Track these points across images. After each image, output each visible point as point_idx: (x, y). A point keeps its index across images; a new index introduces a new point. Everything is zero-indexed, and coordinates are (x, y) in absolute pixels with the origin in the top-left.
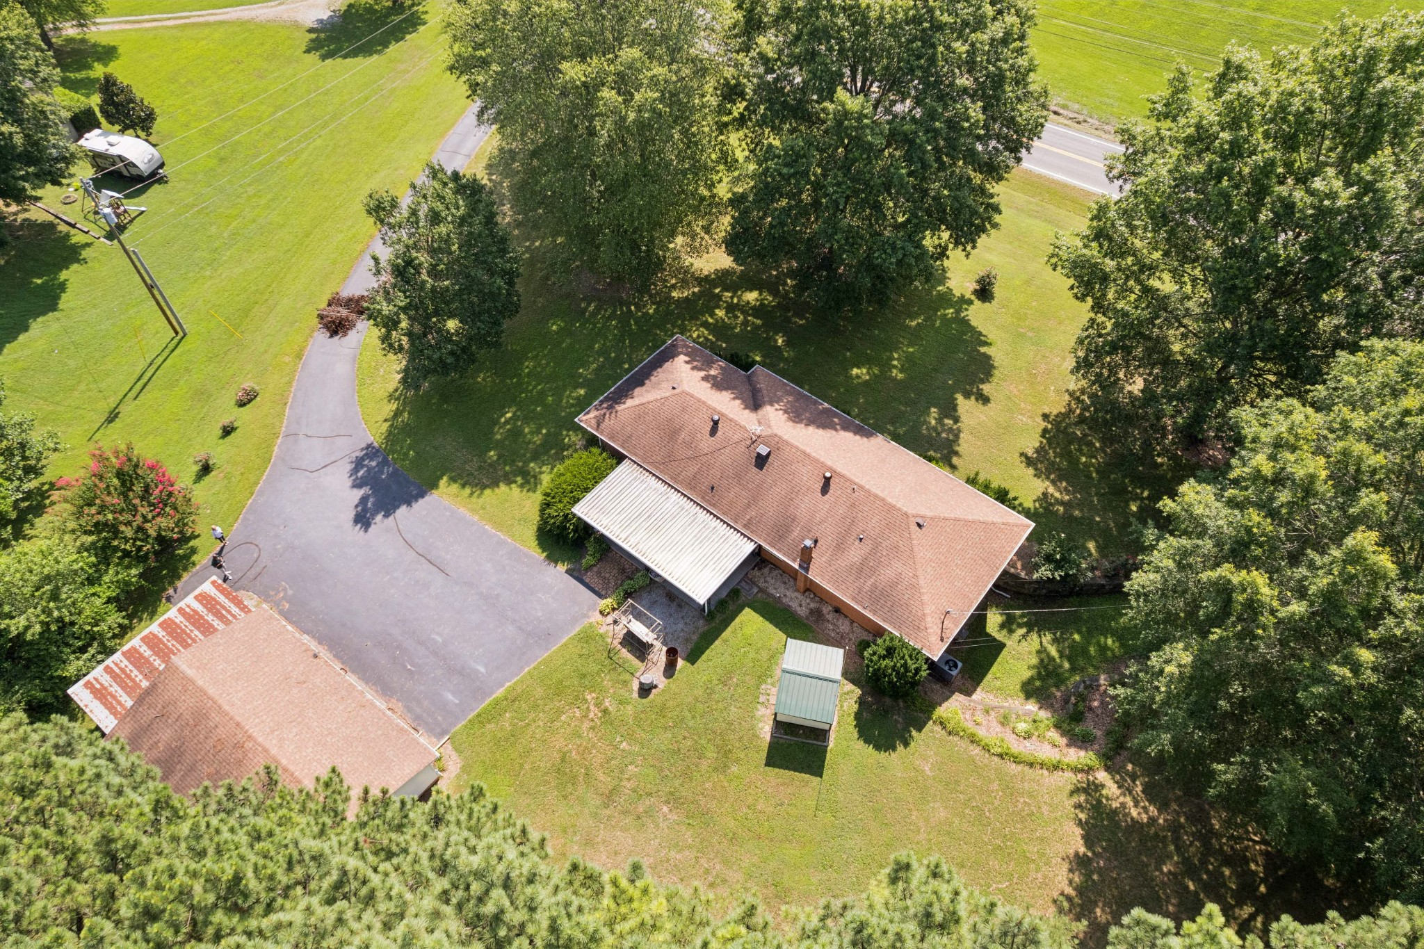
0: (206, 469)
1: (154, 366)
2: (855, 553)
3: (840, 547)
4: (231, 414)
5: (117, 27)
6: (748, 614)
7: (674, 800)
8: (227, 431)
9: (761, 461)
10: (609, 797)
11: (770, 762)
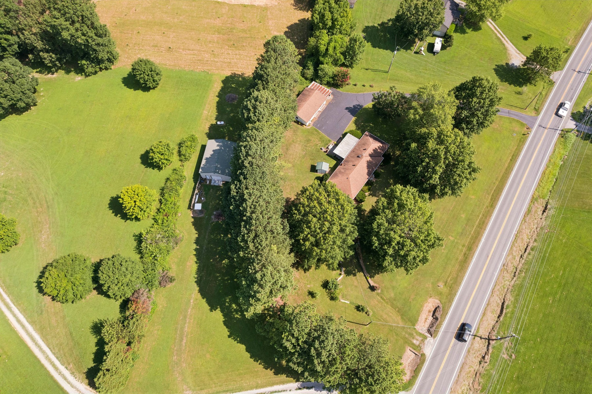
0: (355, 85)
1: (380, 71)
2: (342, 171)
3: (344, 169)
4: (367, 85)
5: (493, 28)
6: (335, 162)
7: (306, 154)
8: (364, 86)
9: (358, 157)
10: (306, 146)
11: (312, 165)
